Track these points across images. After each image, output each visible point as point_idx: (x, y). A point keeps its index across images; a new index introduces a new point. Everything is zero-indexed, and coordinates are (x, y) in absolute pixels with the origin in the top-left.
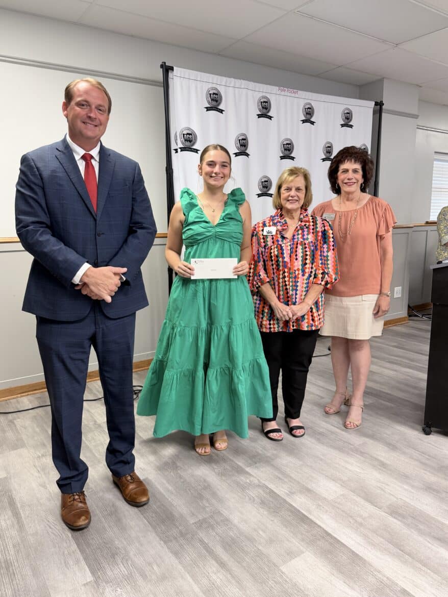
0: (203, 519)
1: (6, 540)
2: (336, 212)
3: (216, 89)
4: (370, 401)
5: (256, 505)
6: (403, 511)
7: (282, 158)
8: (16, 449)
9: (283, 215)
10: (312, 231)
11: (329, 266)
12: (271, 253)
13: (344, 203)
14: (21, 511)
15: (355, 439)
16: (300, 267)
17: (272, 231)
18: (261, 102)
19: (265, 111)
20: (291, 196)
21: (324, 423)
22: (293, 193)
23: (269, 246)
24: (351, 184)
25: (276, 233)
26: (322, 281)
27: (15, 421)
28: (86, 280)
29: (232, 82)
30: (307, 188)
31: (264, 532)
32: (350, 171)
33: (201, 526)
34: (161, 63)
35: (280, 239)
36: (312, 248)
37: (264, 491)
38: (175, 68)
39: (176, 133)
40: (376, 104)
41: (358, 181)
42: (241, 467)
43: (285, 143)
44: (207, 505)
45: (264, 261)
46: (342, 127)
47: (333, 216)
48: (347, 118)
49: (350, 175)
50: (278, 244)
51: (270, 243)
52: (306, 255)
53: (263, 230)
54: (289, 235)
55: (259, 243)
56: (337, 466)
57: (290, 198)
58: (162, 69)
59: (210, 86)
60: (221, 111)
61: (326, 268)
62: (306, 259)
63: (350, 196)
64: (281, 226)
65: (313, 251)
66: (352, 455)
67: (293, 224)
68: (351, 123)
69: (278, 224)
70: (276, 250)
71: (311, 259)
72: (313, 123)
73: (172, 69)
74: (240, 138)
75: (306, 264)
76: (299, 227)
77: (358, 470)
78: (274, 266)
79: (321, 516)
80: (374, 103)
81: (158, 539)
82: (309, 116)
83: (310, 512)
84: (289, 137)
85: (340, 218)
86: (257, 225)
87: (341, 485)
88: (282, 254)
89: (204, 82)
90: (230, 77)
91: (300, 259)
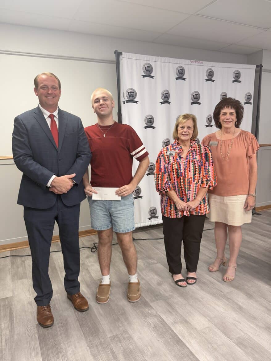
0: (116, 335)
1: (2, 337)
2: (218, 140)
3: (149, 64)
4: (242, 262)
5: (150, 329)
6: (247, 343)
7: (192, 103)
8: (22, 279)
9: (179, 143)
10: (198, 153)
11: (210, 175)
12: (173, 167)
13: (224, 135)
14: (14, 318)
15: (226, 289)
16: (192, 176)
17: (173, 153)
18: (178, 70)
19: (181, 75)
20: (184, 132)
21: (208, 276)
22: (185, 130)
23: (171, 162)
24: (229, 122)
25: (176, 155)
26: (207, 185)
27: (25, 261)
28: (54, 184)
29: (159, 59)
30: (195, 127)
31: (151, 348)
32: (228, 114)
33: (114, 339)
34: (115, 51)
35: (178, 158)
36: (199, 164)
37: (158, 319)
38: (123, 53)
39: (124, 92)
40: (257, 66)
41: (233, 120)
42: (147, 302)
43: (194, 94)
44: (121, 325)
45: (169, 173)
46: (233, 82)
47: (216, 143)
48: (237, 77)
49: (228, 116)
50: (177, 161)
51: (172, 161)
52: (196, 168)
53: (167, 153)
54: (184, 155)
55: (165, 161)
56: (209, 306)
57: (184, 133)
58: (115, 54)
59: (145, 62)
60: (152, 77)
61: (208, 177)
62: (196, 171)
63: (229, 130)
64: (178, 150)
65: (200, 166)
66: (221, 299)
67: (186, 150)
68: (239, 80)
69: (177, 149)
70: (176, 165)
71: (199, 171)
72: (213, 81)
73: (121, 54)
74: (164, 93)
75: (195, 174)
76: (190, 151)
77: (223, 311)
78: (175, 176)
79: (190, 340)
80: (255, 66)
81: (86, 345)
82: (210, 76)
83: (183, 337)
84: (197, 90)
85: (221, 145)
86: (163, 150)
87: (209, 320)
88: (180, 167)
89: (142, 60)
90: (158, 56)
91: (192, 171)
